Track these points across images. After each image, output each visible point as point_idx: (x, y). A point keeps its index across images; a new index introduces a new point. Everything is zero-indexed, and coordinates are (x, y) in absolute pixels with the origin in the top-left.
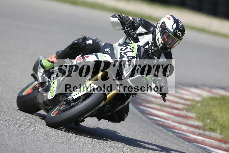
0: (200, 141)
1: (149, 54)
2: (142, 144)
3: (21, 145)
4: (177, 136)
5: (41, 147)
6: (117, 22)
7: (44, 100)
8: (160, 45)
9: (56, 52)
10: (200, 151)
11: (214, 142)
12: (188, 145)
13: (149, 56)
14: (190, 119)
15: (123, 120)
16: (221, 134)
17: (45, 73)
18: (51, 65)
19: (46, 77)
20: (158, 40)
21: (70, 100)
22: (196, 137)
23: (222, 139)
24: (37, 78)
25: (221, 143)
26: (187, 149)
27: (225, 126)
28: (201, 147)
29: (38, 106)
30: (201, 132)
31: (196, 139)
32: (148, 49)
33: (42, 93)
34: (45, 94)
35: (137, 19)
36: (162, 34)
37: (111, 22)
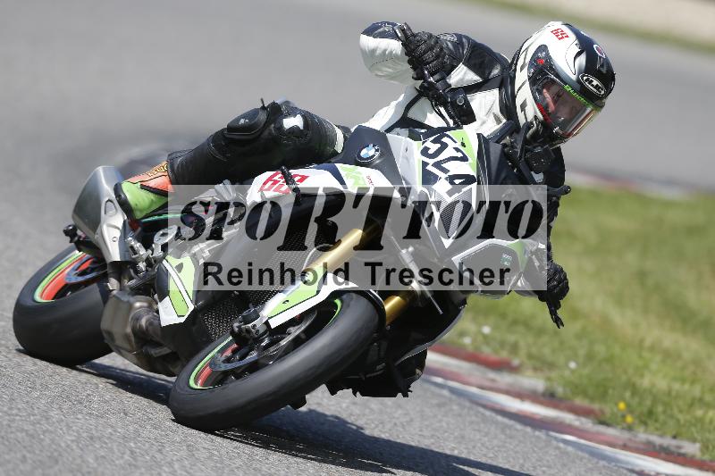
1: (516, 165)
6: (392, 51)
7: (140, 326)
19: (138, 245)
20: (523, 109)
21: (258, 331)
33: (128, 301)
34: (138, 304)
35: (449, 38)
36: (538, 90)
37: (363, 51)
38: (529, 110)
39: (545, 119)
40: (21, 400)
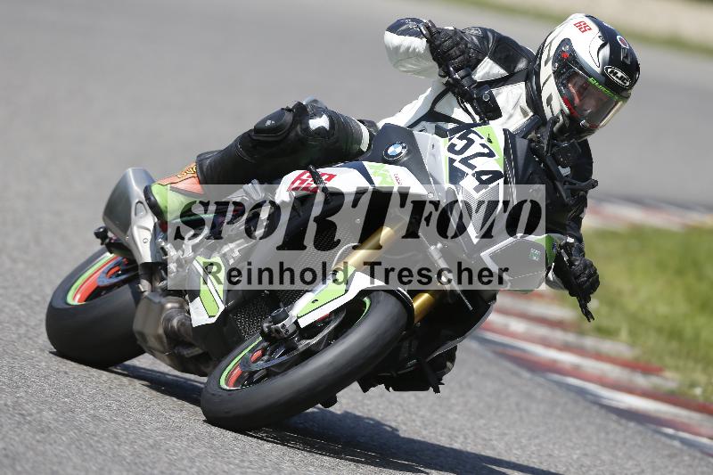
0: (567, 366)
1: (542, 160)
3: (8, 386)
4: (496, 353)
5: (73, 394)
8: (555, 119)
10: (568, 397)
11: (613, 371)
12: (531, 379)
16: (632, 345)
20: (549, 104)
21: (287, 331)
22: (553, 354)
23: (637, 359)
25: (635, 371)
28: (569, 388)
30: (570, 338)
33: (160, 302)
34: (169, 305)
35: (474, 32)
36: (563, 84)
37: (387, 48)
38: (552, 102)
39: (571, 112)
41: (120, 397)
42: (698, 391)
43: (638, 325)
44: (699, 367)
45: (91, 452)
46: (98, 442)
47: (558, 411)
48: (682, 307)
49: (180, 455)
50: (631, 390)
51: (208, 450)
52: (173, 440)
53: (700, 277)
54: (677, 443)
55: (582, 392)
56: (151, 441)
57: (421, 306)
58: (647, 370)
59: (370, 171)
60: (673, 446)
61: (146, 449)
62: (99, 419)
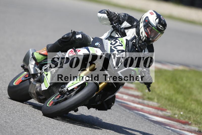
0: (139, 109)
1: (136, 48)
2: (127, 130)
4: (119, 104)
6: (105, 17)
7: (37, 91)
8: (143, 38)
9: (46, 46)
10: (140, 117)
11: (152, 110)
12: (129, 112)
13: (137, 49)
14: (131, 89)
15: (110, 108)
16: (158, 102)
17: (36, 65)
18: (42, 57)
19: (38, 69)
20: (142, 34)
21: (65, 91)
22: (135, 105)
23: (159, 107)
24: (29, 69)
25: (158, 110)
26: (128, 116)
27: (161, 96)
28: (140, 115)
29: (30, 95)
30: (140, 100)
31: (136, 107)
32: (135, 42)
33: (35, 84)
34: (37, 85)
35: (122, 14)
36: (146, 28)
37: (98, 17)
38: (143, 34)
39: (148, 36)
40: (50, 132)
41: (13, 116)
42: (176, 116)
43: (159, 97)
44: (177, 109)
45: (4, 132)
46: (7, 129)
47: (137, 121)
48: (172, 92)
49: (30, 133)
50: (157, 116)
51: (38, 131)
52: (28, 128)
53: (178, 84)
54: (170, 131)
55: (143, 116)
56: (21, 129)
57: (101, 87)
58: (162, 110)
59: (90, 50)
60: (169, 131)
61: (20, 131)
62: (7, 122)
